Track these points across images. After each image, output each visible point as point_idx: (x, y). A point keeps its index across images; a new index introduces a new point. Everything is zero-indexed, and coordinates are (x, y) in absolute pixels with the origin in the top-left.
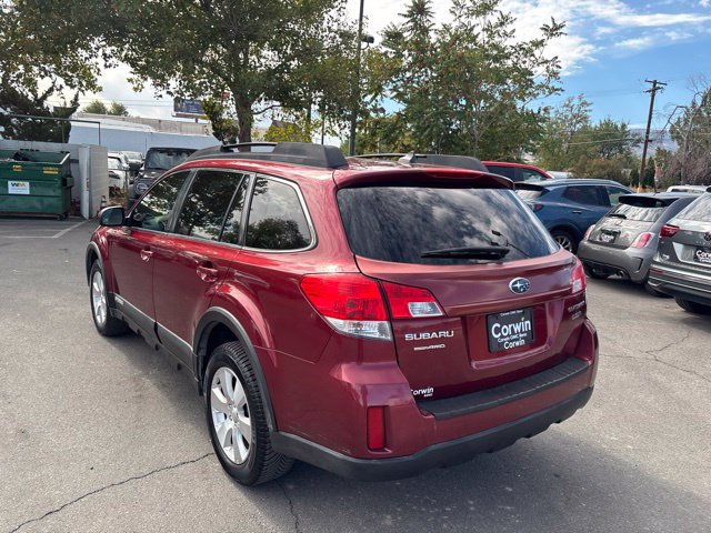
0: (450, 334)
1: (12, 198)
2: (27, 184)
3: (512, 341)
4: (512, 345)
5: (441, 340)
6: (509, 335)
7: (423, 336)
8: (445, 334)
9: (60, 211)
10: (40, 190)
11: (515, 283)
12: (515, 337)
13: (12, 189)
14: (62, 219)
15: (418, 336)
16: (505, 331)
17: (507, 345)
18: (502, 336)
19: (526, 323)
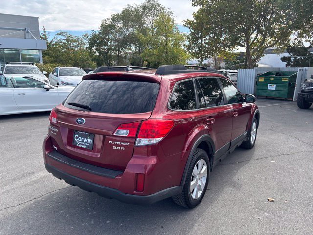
0: (57, 130)
1: (269, 91)
2: (275, 85)
4: (80, 146)
5: (55, 132)
6: (81, 142)
7: (52, 128)
9: (286, 97)
10: (280, 88)
13: (269, 88)
14: (287, 100)
16: (80, 139)
18: (78, 141)
19: (90, 140)
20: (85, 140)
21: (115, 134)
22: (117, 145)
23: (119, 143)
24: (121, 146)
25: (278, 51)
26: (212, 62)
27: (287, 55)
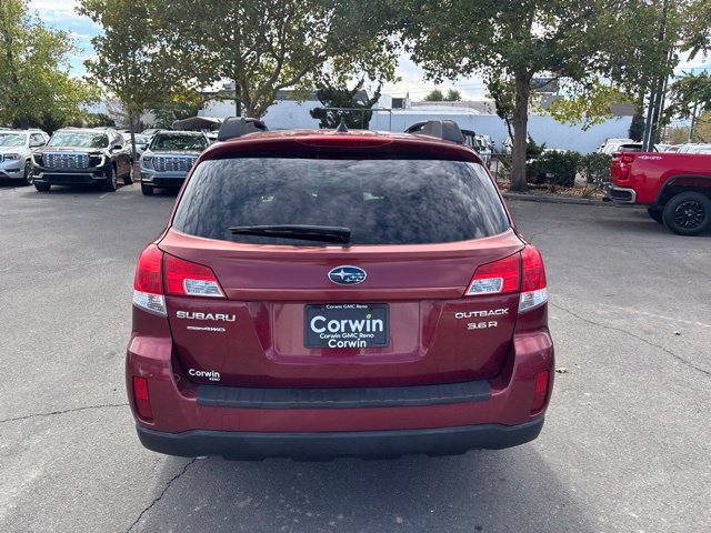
0: (230, 317)
3: (343, 340)
4: (342, 344)
5: (219, 323)
6: (339, 332)
7: (196, 315)
8: (225, 317)
11: (339, 271)
12: (352, 335)
15: (190, 315)
16: (334, 326)
17: (333, 343)
18: (327, 332)
19: (374, 322)
20: (356, 325)
21: (468, 294)
22: (477, 319)
23: (483, 313)
24: (486, 319)
25: (301, 96)
26: (119, 111)
27: (318, 104)
